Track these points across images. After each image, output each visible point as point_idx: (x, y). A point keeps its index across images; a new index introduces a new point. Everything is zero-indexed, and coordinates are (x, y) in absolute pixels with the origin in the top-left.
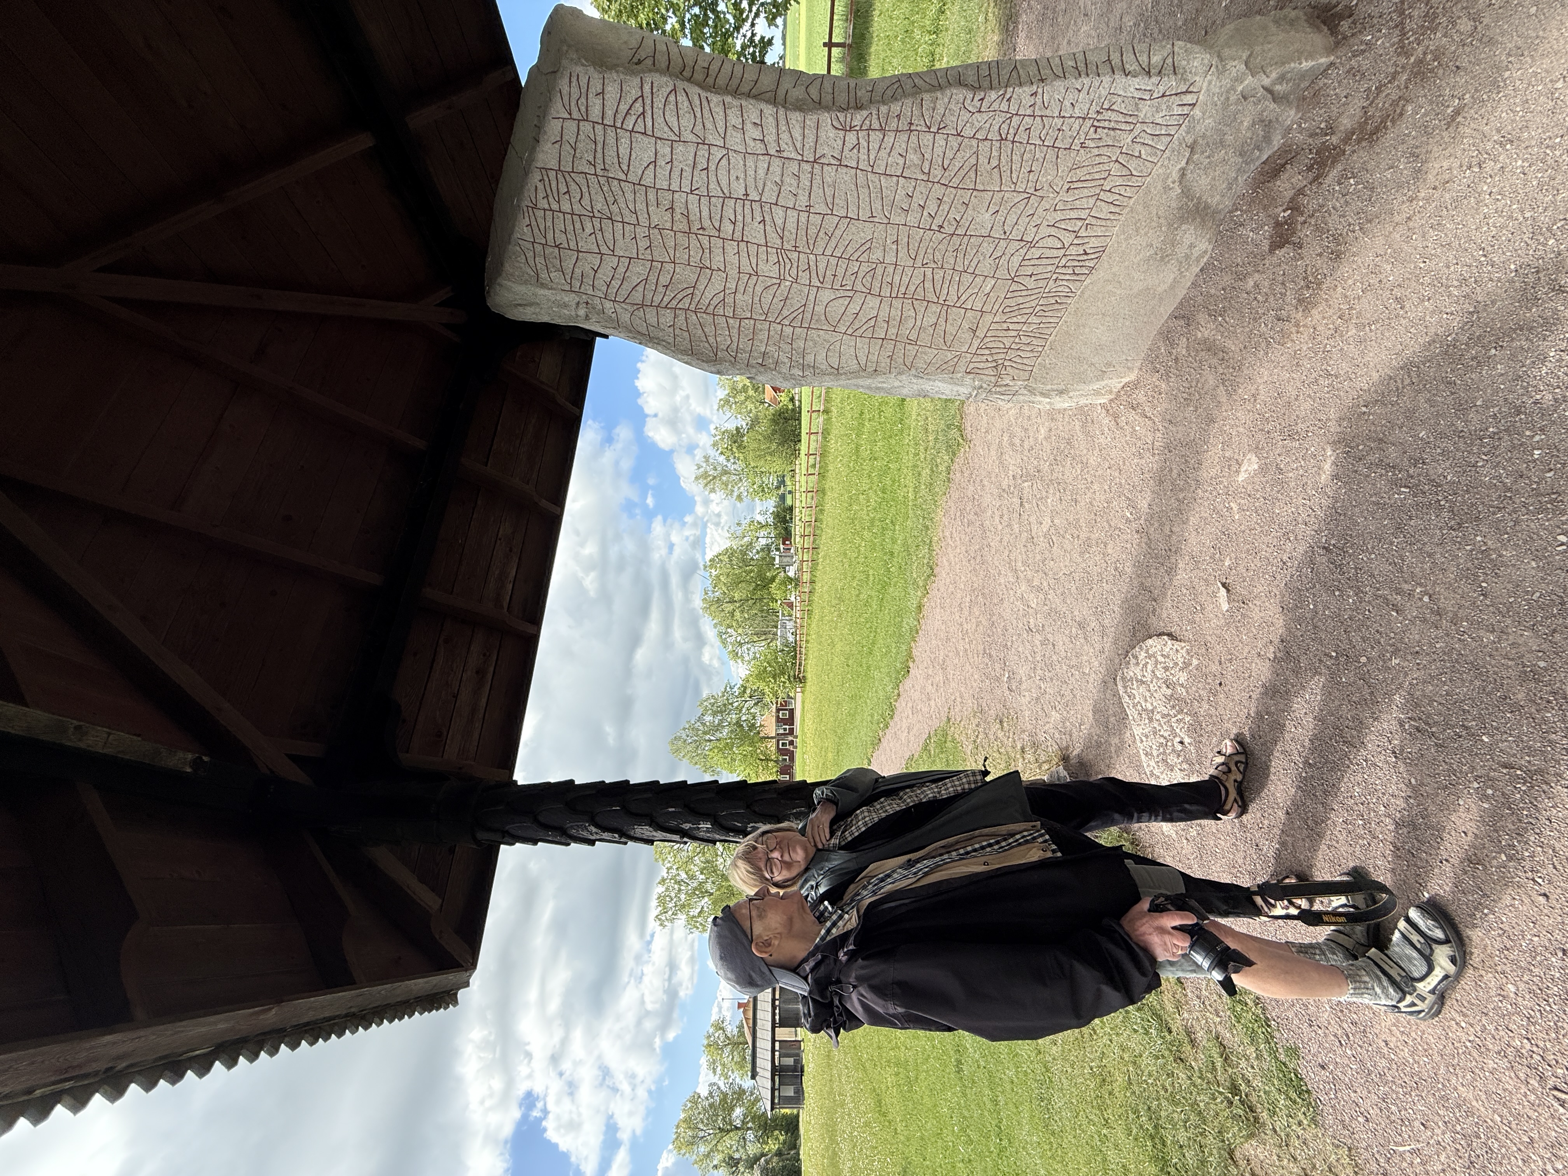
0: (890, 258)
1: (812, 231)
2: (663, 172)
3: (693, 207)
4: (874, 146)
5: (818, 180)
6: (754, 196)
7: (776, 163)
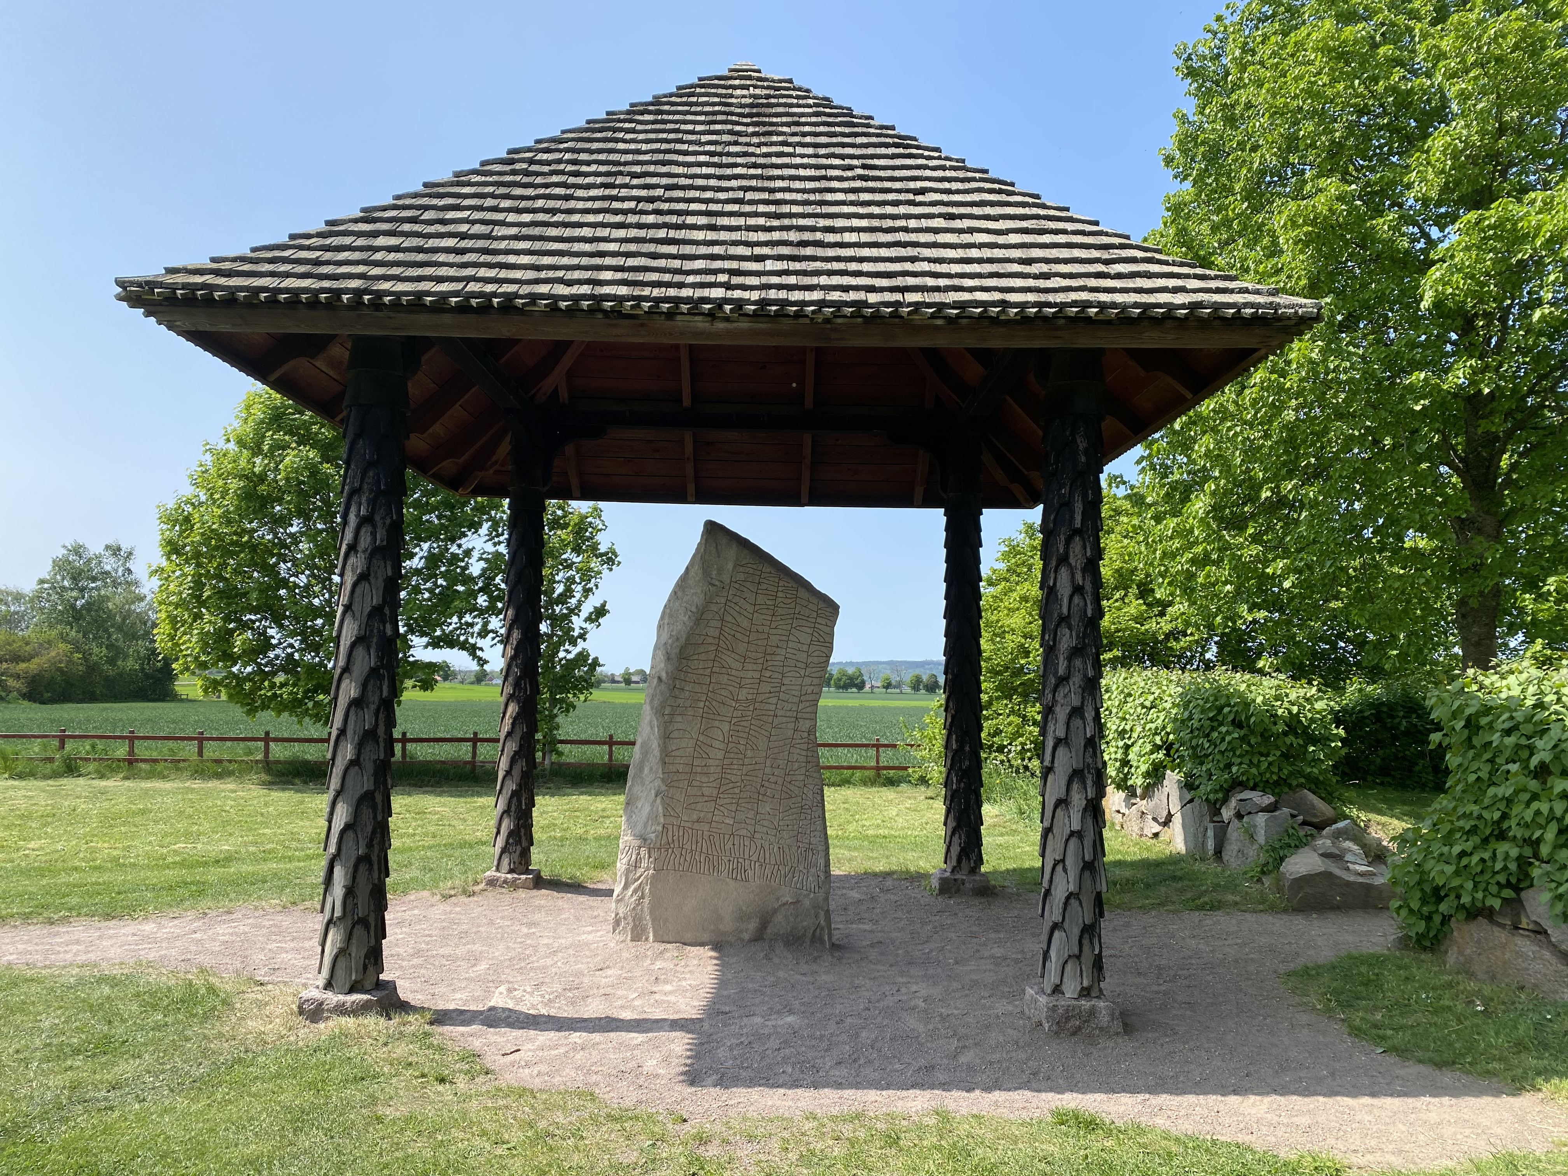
0: (746, 761)
1: (765, 718)
2: (794, 645)
3: (778, 658)
4: (802, 746)
5: (788, 720)
6: (783, 688)
7: (796, 700)
